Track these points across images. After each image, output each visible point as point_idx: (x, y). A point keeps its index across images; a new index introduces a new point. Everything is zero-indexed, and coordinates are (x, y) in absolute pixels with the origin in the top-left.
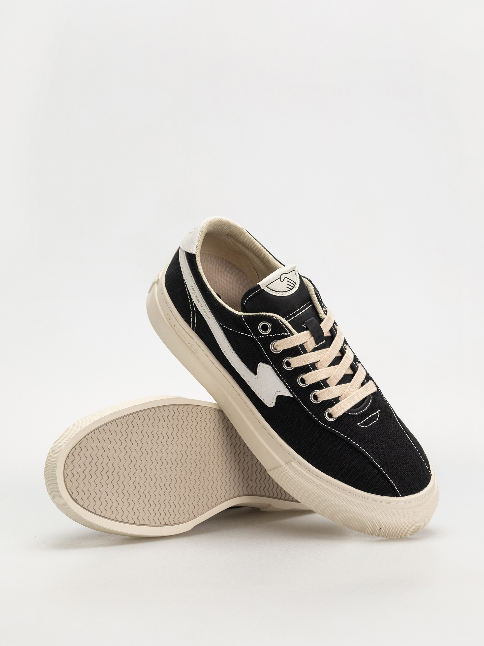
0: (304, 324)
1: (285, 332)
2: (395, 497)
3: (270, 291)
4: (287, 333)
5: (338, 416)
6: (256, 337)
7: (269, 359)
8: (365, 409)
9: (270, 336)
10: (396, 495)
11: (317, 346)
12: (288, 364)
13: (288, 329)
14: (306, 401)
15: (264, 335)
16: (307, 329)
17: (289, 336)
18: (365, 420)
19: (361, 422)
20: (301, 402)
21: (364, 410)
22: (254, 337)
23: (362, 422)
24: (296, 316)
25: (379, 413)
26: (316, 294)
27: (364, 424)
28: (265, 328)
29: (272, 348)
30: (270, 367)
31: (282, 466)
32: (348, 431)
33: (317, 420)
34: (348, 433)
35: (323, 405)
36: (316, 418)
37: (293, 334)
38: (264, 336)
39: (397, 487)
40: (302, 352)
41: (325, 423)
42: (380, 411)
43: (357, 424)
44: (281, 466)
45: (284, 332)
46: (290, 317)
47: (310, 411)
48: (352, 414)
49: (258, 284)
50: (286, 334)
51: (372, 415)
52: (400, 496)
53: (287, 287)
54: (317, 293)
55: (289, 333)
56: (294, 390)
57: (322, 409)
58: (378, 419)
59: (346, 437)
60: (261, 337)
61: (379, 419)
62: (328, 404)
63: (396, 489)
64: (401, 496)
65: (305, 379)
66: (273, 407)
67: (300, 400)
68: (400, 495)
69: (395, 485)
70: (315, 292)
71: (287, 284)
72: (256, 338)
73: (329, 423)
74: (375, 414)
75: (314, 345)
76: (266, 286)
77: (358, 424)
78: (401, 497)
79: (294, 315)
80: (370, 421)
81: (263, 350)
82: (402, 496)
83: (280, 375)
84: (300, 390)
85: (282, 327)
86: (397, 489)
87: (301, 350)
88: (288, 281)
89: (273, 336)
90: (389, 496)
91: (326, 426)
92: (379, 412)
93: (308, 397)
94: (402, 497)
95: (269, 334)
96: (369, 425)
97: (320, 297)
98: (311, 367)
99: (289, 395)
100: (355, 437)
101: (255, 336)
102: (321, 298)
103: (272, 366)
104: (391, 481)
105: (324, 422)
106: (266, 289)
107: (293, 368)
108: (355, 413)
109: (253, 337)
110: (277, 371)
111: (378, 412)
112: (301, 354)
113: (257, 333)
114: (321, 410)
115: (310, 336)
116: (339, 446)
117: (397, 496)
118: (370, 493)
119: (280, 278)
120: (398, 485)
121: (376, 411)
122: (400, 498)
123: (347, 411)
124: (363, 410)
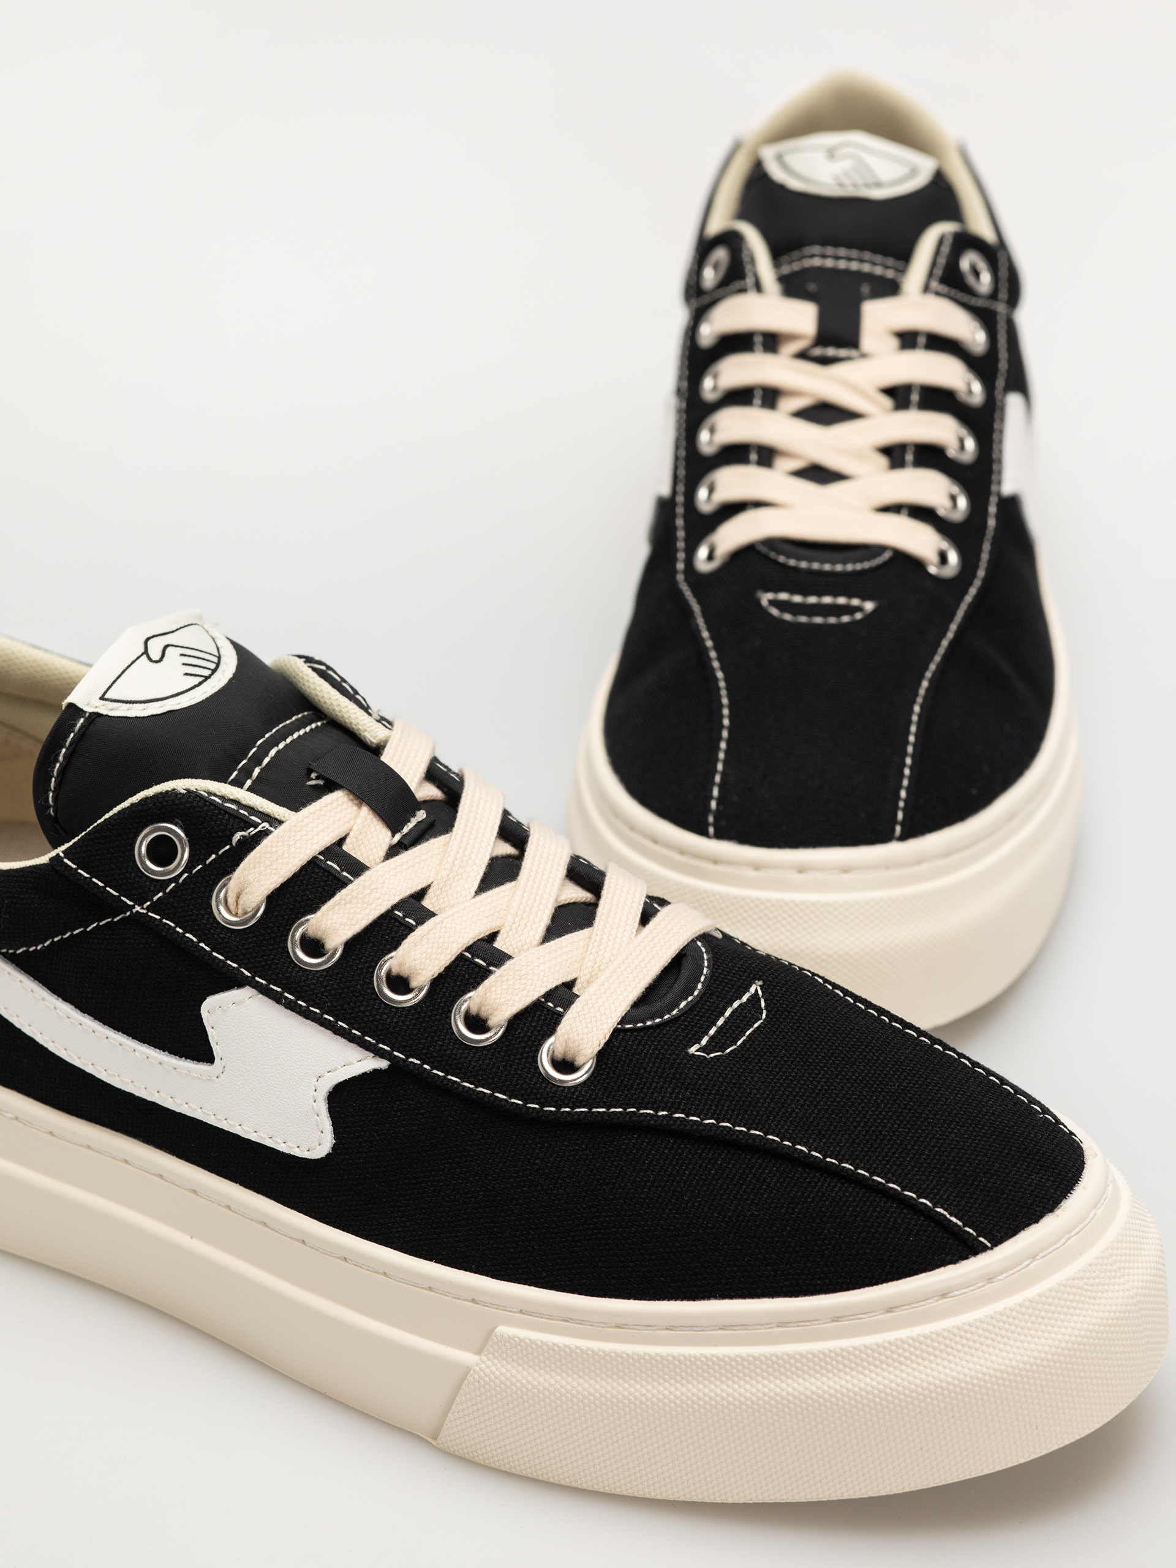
0: (313, 775)
1: (248, 824)
2: (967, 1258)
3: (126, 708)
4: (256, 825)
5: (596, 1052)
6: (145, 906)
7: (229, 962)
8: (696, 993)
9: (194, 871)
10: (969, 1249)
11: (398, 837)
12: (313, 946)
13: (252, 810)
14: (445, 1050)
15: (170, 881)
16: (330, 786)
17: (265, 833)
18: (712, 1032)
19: (699, 1043)
20: (426, 1066)
21: (692, 994)
22: (138, 908)
23: (704, 1041)
24: (266, 760)
25: (760, 993)
26: (323, 675)
27: (716, 1043)
28: (162, 851)
29: (223, 915)
30: (247, 992)
31: (470, 1370)
32: (662, 1087)
33: (520, 1102)
34: (663, 1097)
35: (518, 1037)
36: (513, 1101)
37: (276, 822)
38: (173, 885)
39: (956, 1217)
40: (345, 874)
41: (556, 1102)
42: (760, 983)
43: (687, 1053)
44: (467, 1371)
45: (242, 825)
46: (246, 773)
47: (479, 1081)
48: (649, 1023)
49: (64, 703)
50: (252, 831)
51: (736, 1004)
52: (985, 1249)
53: (186, 674)
54: (323, 668)
55: (266, 825)
56: (378, 1036)
57: (522, 1054)
58: (765, 1012)
59: (665, 1113)
60: (165, 893)
61: (768, 1011)
62: (535, 1027)
63: (959, 1226)
64: (989, 1245)
65: (405, 972)
66: (333, 1149)
67: (418, 1062)
68: (986, 1242)
69: (945, 1213)
70: (314, 669)
71: (184, 664)
72: (148, 908)
73: (573, 1093)
74: (745, 999)
75: (384, 838)
76: (102, 698)
77: (693, 1050)
78: (992, 1249)
79: (257, 760)
80: (737, 1027)
81: (195, 939)
82: (996, 1242)
83: (300, 1002)
84: (403, 1022)
85: (226, 812)
86: (960, 1223)
87: (338, 869)
88: (181, 655)
89: (205, 865)
90: (943, 1263)
91: (568, 1109)
92: (759, 988)
93: (447, 1033)
94: (995, 1249)
95: (189, 868)
96: (739, 1043)
97: (338, 679)
98: (405, 916)
99: (369, 1063)
100: (700, 1100)
101: (141, 904)
102: (345, 681)
103: (251, 983)
104: (922, 1203)
105: (552, 1097)
106: (106, 709)
107: (336, 950)
108: (662, 1017)
109: (134, 911)
110: (281, 994)
111: (752, 990)
112: (343, 884)
113: (142, 887)
114: (520, 1059)
115: (355, 808)
116: (652, 1160)
117: (975, 1253)
118: (859, 1288)
119: (146, 652)
120: (956, 1206)
121: (747, 989)
122: (989, 1252)
123: (623, 1021)
124: (690, 998)
